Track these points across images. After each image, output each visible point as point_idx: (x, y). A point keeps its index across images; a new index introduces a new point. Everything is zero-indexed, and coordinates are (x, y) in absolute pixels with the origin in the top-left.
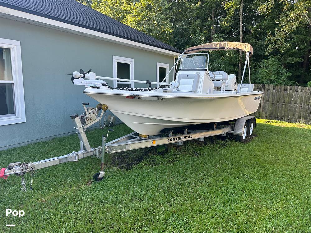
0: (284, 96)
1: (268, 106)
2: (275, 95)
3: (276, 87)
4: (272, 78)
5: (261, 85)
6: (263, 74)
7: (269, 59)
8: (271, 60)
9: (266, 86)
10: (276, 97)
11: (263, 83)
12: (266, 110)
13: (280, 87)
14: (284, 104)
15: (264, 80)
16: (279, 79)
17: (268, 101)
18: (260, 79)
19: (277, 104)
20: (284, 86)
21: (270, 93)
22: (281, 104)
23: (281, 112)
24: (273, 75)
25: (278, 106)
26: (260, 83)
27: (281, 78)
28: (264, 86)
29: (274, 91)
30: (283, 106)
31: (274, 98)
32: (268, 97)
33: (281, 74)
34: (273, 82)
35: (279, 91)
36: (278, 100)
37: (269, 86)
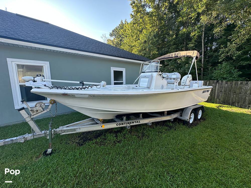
0: (235, 88)
1: (222, 95)
2: (227, 88)
3: (228, 82)
4: (225, 76)
5: (216, 81)
6: (217, 74)
7: (223, 63)
8: (224, 64)
9: (220, 82)
10: (228, 89)
11: (217, 79)
12: (220, 97)
13: (231, 82)
14: (235, 94)
15: (218, 78)
16: (231, 77)
17: (221, 92)
18: (215, 77)
19: (229, 94)
20: (235, 82)
21: (223, 86)
22: (232, 94)
23: (232, 99)
24: (226, 74)
25: (229, 95)
26: (215, 80)
27: (233, 76)
28: (218, 81)
29: (226, 85)
30: (234, 95)
31: (227, 89)
32: (221, 89)
33: (232, 73)
34: (226, 79)
35: (231, 85)
36: (230, 91)
37: (222, 82)
